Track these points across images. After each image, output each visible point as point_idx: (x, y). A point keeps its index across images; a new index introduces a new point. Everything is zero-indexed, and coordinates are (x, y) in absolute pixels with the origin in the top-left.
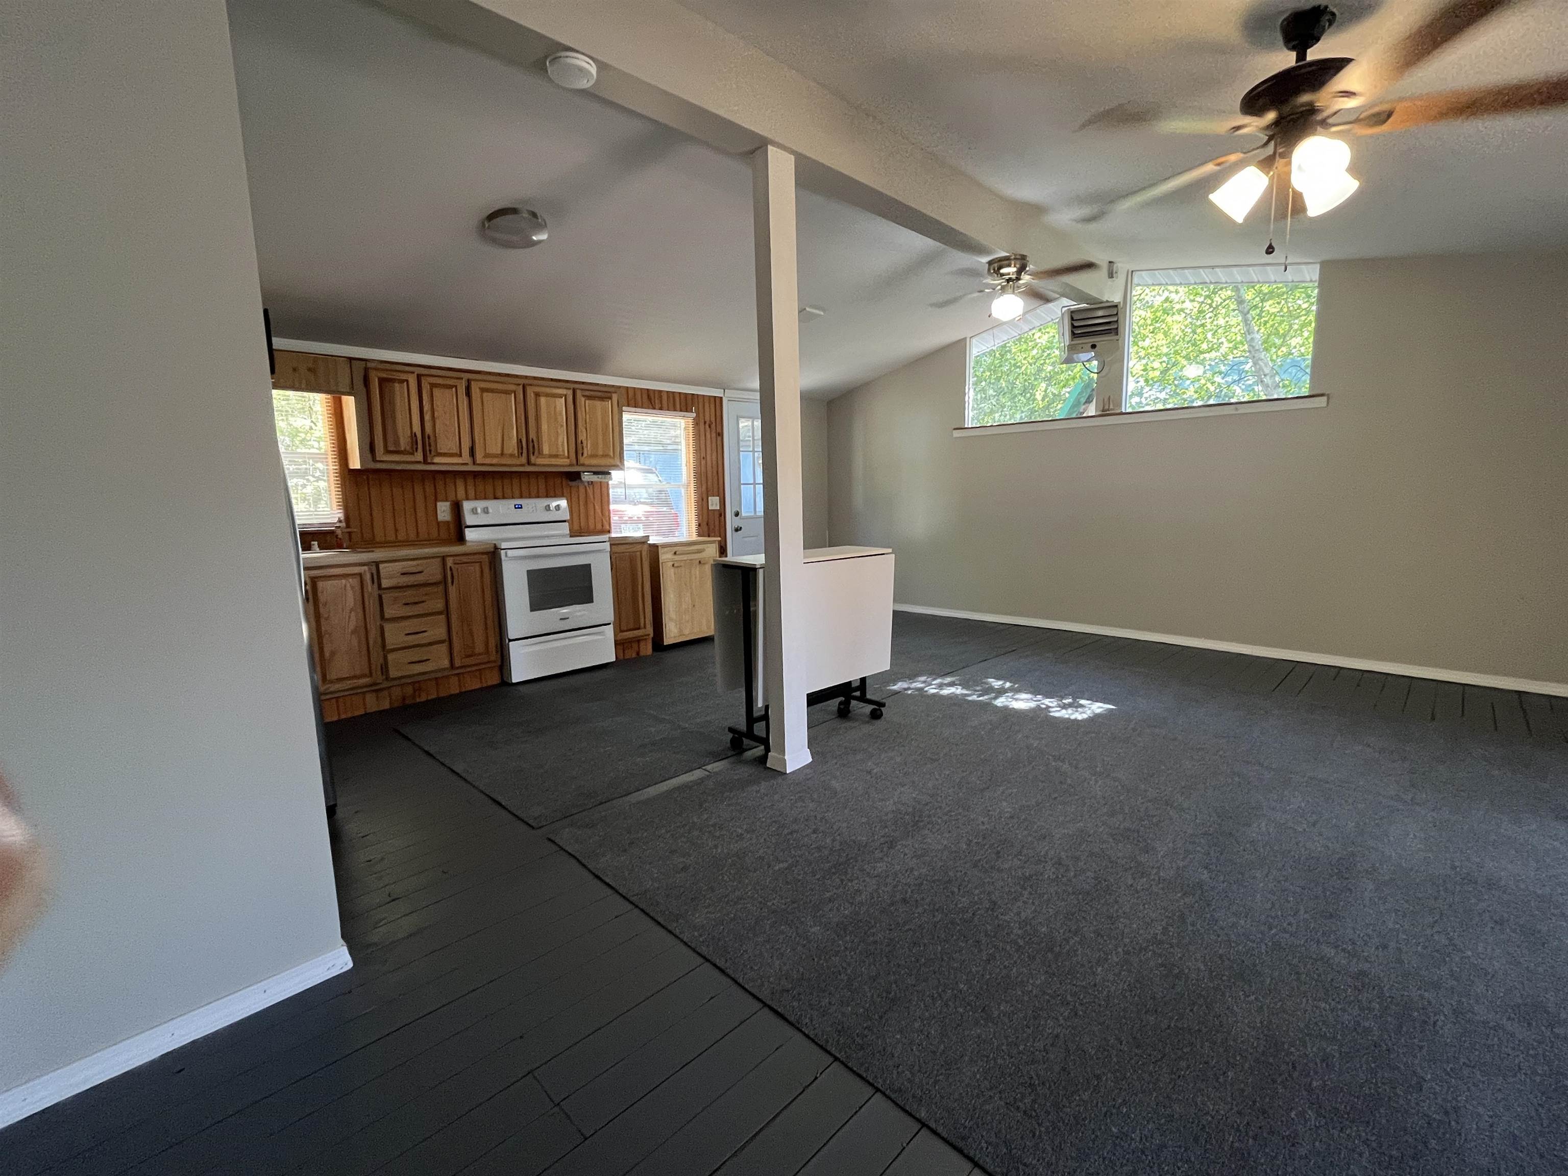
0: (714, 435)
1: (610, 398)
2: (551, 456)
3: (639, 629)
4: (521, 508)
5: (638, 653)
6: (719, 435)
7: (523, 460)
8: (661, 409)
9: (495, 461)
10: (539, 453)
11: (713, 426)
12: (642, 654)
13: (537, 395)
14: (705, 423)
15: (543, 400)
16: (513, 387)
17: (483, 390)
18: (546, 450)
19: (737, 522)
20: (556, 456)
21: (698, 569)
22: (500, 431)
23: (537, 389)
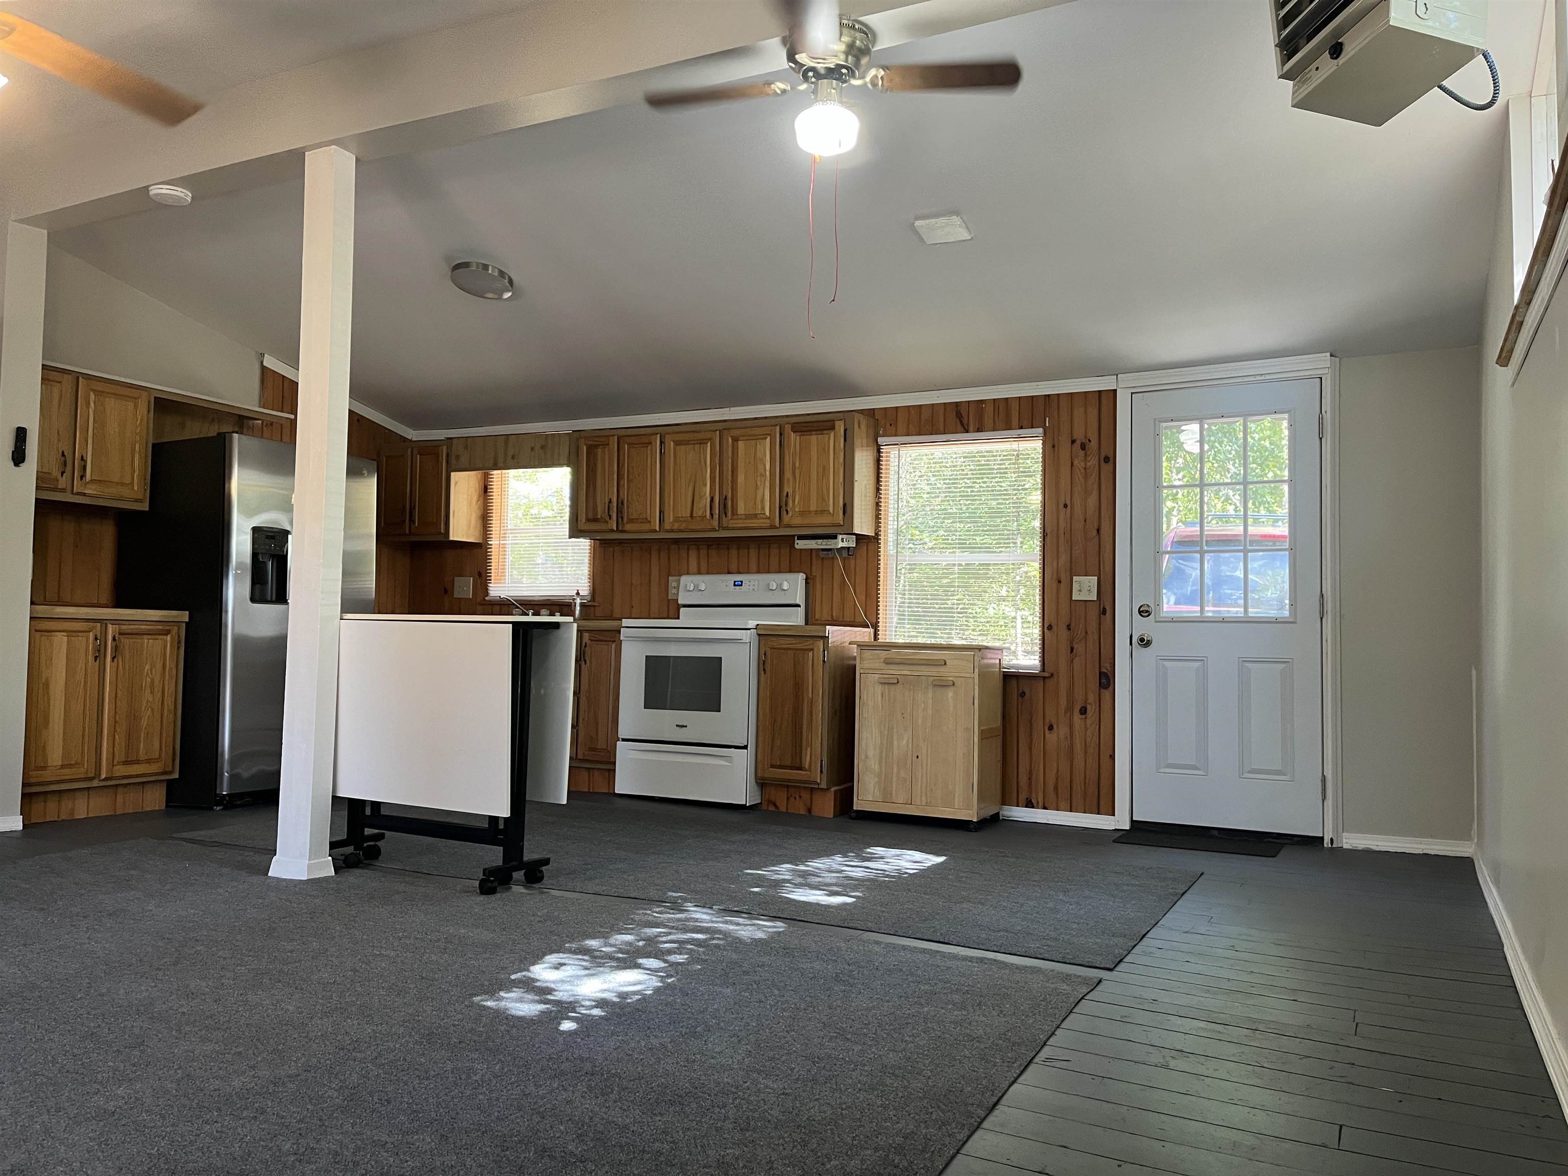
0: (1093, 462)
1: (832, 428)
2: (748, 517)
3: (800, 768)
4: (741, 585)
5: (810, 811)
6: (1107, 460)
7: (715, 523)
8: (979, 430)
9: (683, 526)
10: (733, 514)
11: (1094, 444)
12: (813, 813)
13: (736, 440)
14: (1073, 442)
15: (741, 444)
16: (708, 435)
17: (677, 443)
18: (741, 510)
19: (1143, 627)
20: (755, 516)
21: (930, 695)
22: (691, 488)
23: (736, 433)
